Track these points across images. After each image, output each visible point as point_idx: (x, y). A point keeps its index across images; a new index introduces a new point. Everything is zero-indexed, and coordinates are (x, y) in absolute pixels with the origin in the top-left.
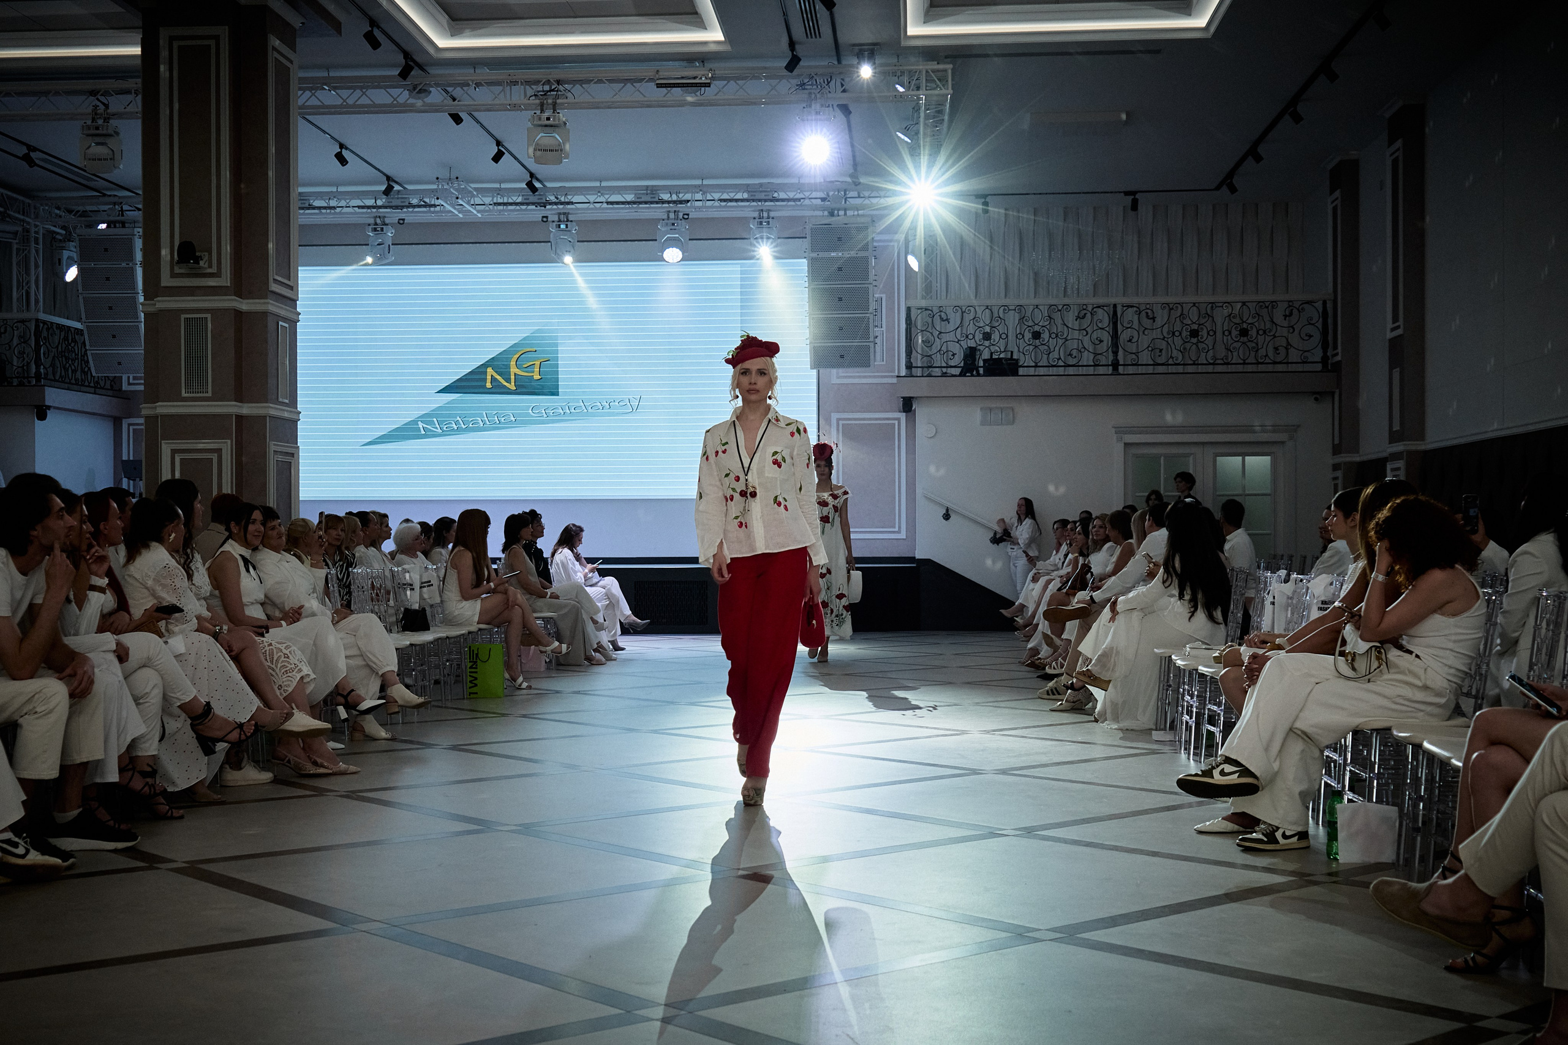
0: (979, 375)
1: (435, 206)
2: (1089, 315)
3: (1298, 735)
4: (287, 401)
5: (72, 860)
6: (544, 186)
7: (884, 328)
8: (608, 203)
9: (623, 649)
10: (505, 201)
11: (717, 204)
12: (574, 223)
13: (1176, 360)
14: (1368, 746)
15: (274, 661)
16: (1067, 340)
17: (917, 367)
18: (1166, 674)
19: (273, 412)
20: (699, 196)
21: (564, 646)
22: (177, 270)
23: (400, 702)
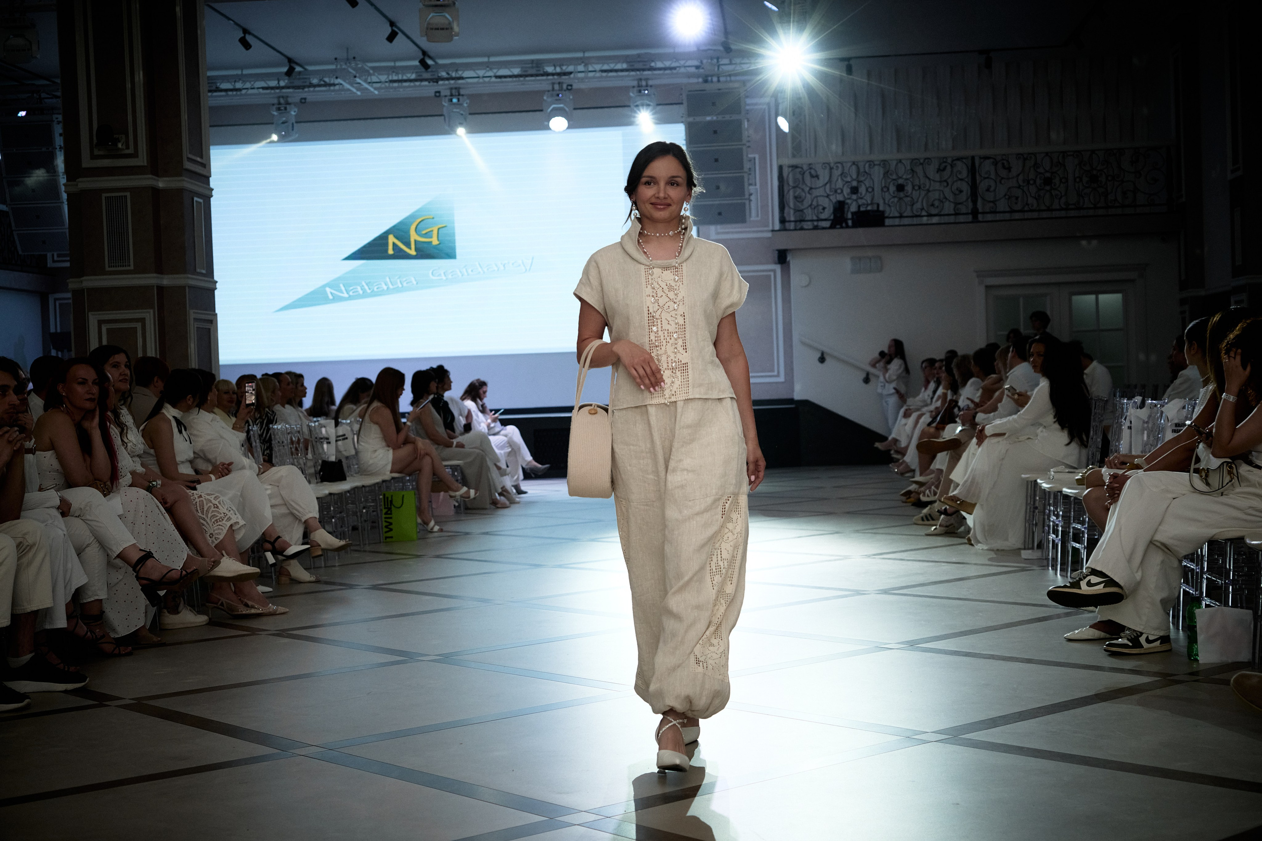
0: (847, 227)
1: (334, 85)
2: (949, 167)
3: (1157, 546)
4: (204, 272)
5: (27, 701)
6: (436, 63)
7: (758, 186)
8: (496, 77)
9: (525, 493)
10: (400, 77)
11: (598, 74)
12: (465, 97)
13: (1032, 206)
14: (1224, 555)
15: (205, 512)
16: (929, 191)
17: (790, 221)
18: (1032, 497)
19: (192, 282)
20: (581, 68)
21: (472, 492)
22: (96, 152)
23: (323, 546)
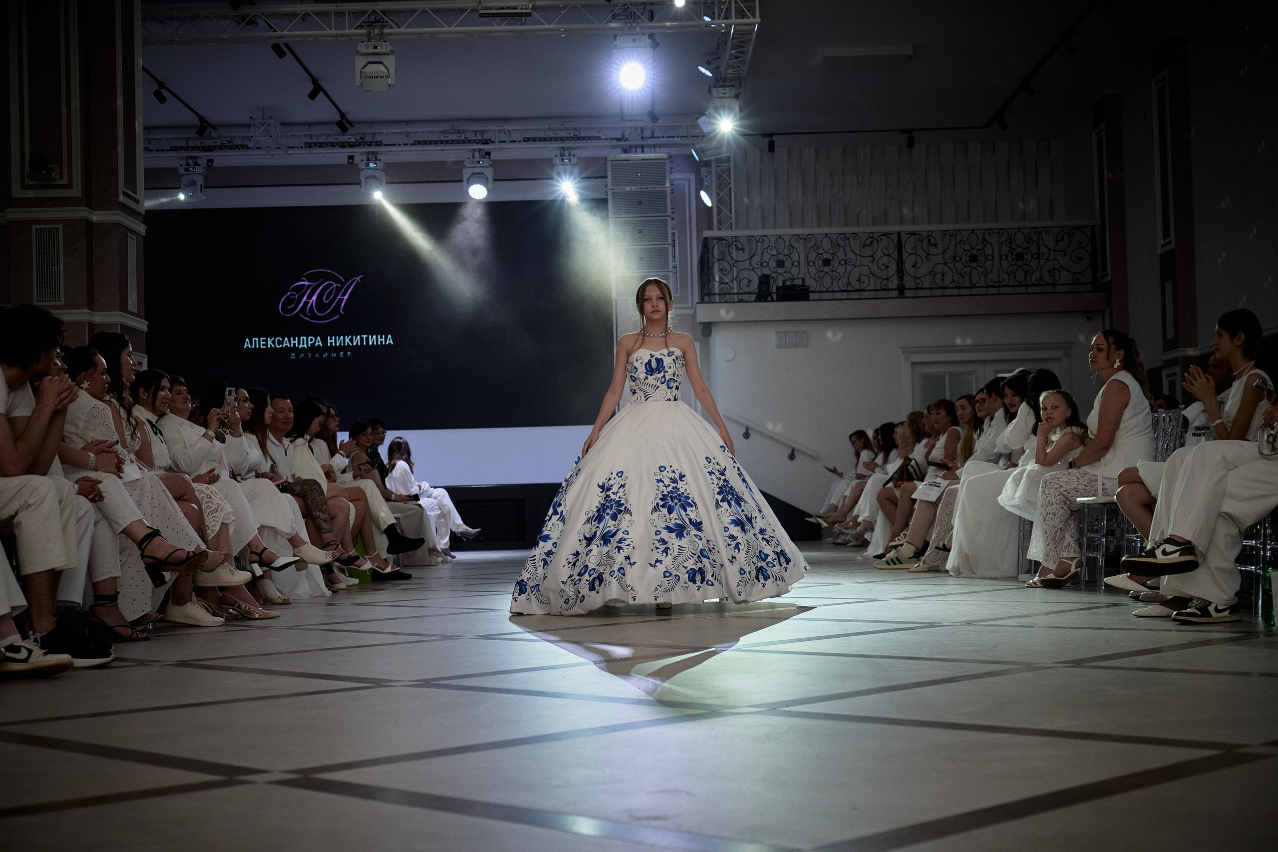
0: (772, 300)
2: (875, 243)
3: (1225, 518)
4: (135, 311)
6: (354, 127)
10: (315, 140)
12: (382, 163)
13: (958, 283)
16: (855, 267)
17: (714, 293)
19: (123, 320)
20: (502, 138)
22: (27, 182)
